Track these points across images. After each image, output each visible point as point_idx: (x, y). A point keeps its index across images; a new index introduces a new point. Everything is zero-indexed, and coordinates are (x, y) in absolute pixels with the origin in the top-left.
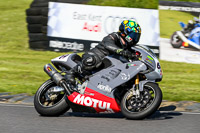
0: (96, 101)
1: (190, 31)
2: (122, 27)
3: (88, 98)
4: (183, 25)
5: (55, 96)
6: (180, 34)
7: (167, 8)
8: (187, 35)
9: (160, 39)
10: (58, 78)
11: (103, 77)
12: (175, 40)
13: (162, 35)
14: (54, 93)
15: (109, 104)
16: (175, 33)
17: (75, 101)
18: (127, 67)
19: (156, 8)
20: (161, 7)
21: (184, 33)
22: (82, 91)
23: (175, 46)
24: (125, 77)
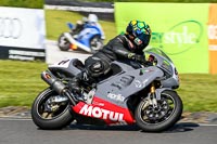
0: (106, 112)
1: (79, 32)
2: (130, 28)
3: (97, 109)
4: (71, 26)
5: (57, 106)
6: (68, 35)
7: (53, 7)
8: (76, 36)
9: (46, 41)
10: (60, 86)
11: (113, 85)
12: (63, 42)
13: (49, 36)
14: (56, 103)
15: (121, 116)
16: (63, 35)
17: (81, 112)
18: (141, 74)
19: (41, 8)
20: (47, 7)
21: (72, 34)
22: (89, 101)
23: (62, 49)
24: (139, 85)
